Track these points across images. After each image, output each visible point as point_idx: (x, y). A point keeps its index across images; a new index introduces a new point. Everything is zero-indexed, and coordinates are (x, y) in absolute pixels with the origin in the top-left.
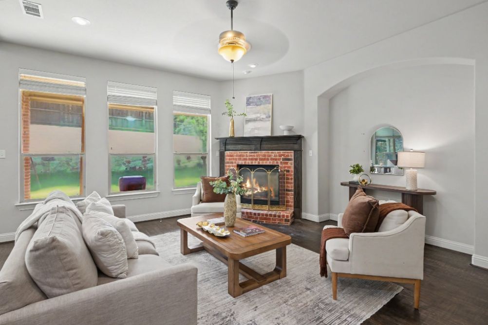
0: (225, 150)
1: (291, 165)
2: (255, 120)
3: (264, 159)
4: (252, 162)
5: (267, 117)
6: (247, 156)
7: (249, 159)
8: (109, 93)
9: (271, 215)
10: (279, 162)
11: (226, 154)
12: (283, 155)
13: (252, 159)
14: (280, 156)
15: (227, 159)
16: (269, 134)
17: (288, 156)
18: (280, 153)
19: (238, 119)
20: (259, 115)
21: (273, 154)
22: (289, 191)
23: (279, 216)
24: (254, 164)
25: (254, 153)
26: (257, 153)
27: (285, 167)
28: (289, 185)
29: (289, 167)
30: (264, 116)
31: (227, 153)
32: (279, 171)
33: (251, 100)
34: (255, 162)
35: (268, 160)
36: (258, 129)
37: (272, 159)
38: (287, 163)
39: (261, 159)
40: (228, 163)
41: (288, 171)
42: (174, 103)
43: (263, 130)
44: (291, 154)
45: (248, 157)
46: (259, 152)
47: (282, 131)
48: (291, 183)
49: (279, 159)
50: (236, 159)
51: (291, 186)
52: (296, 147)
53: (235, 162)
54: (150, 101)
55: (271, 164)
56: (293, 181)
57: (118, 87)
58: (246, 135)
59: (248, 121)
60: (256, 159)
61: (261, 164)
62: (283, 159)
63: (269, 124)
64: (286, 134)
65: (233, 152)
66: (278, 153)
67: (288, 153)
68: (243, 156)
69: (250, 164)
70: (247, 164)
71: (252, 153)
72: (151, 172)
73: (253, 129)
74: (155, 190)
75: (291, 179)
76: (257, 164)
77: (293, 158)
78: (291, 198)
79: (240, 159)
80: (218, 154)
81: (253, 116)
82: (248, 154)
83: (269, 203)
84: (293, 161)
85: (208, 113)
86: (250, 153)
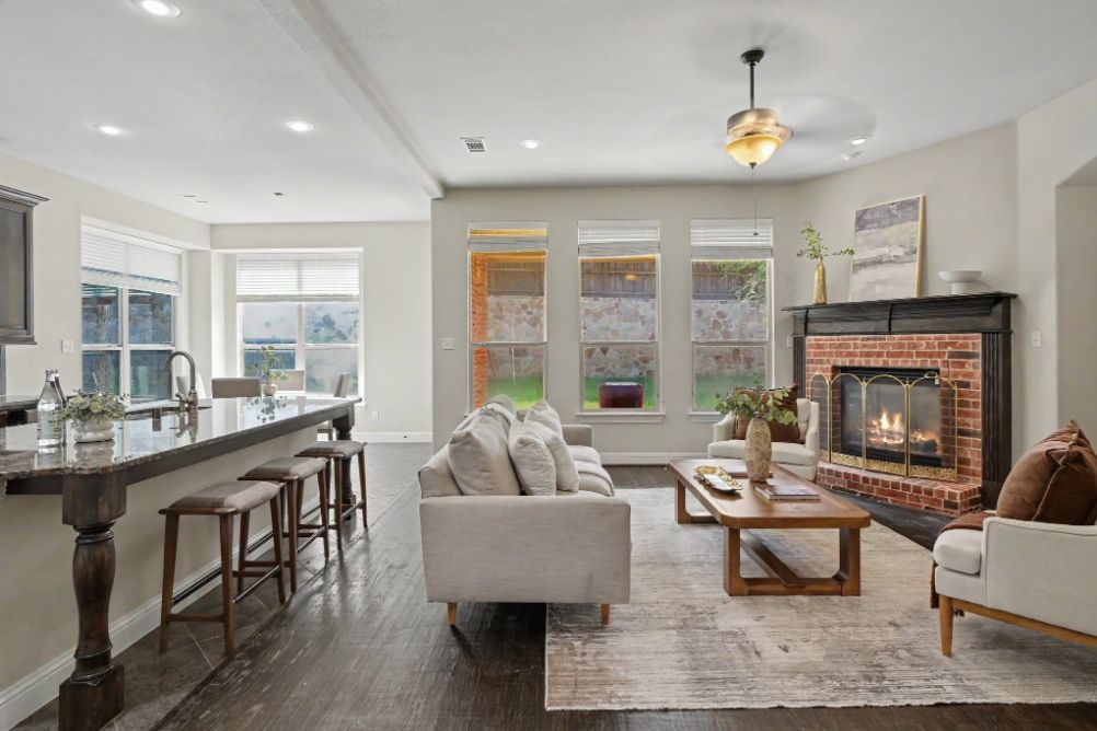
0: (806, 333)
1: (974, 370)
2: (877, 262)
3: (900, 355)
4: (867, 361)
5: (907, 253)
6: (856, 346)
7: (862, 354)
8: (580, 241)
9: (906, 487)
10: (939, 360)
11: (807, 343)
12: (952, 344)
13: (868, 355)
14: (946, 345)
15: (810, 353)
16: (912, 293)
17: (965, 346)
19: (835, 264)
20: (886, 250)
21: (924, 343)
22: (967, 433)
23: (929, 492)
24: (872, 365)
25: (874, 339)
26: (880, 339)
27: (956, 375)
28: (970, 421)
29: (970, 375)
30: (900, 252)
31: (810, 340)
32: (937, 382)
33: (867, 217)
34: (876, 361)
35: (910, 355)
36: (884, 283)
37: (918, 354)
38: (962, 365)
39: (890, 355)
40: (812, 362)
41: (967, 385)
42: (693, 244)
43: (901, 284)
44: (975, 342)
45: (860, 348)
46: (886, 337)
47: (946, 284)
48: (974, 415)
49: (939, 355)
50: (830, 354)
51: (975, 423)
52: (991, 322)
53: (828, 362)
54: (646, 246)
55: (918, 366)
56: (980, 410)
57: (594, 228)
58: (855, 296)
59: (863, 265)
60: (879, 355)
61: (891, 365)
62: (952, 355)
63: (913, 269)
64: (956, 290)
66: (936, 339)
67: (965, 338)
68: (848, 346)
69: (863, 364)
70: (856, 364)
71: (868, 339)
72: (648, 377)
73: (871, 285)
74: (658, 411)
75: (975, 405)
76: (880, 365)
77: (979, 350)
78: (973, 452)
79: (839, 354)
80: (789, 342)
81: (873, 254)
82: (859, 342)
83: (908, 460)
84: (979, 361)
85: (766, 256)
86: (862, 340)
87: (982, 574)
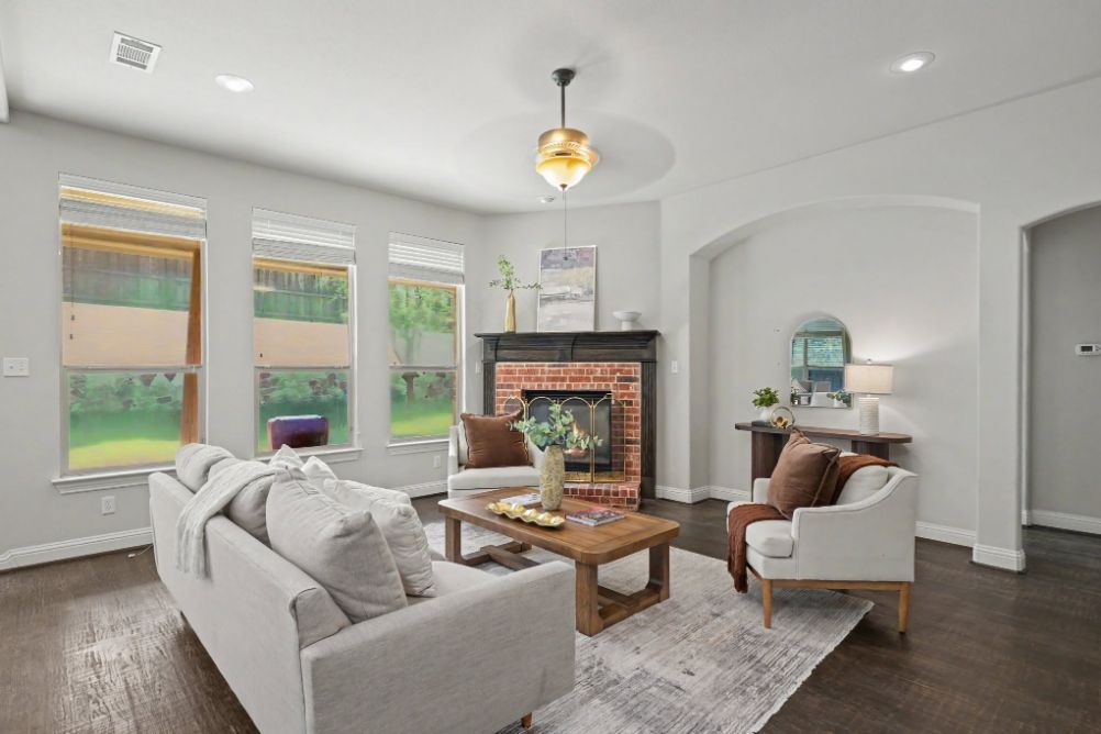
0: (497, 360)
1: (636, 388)
2: (560, 298)
3: (580, 379)
4: (553, 386)
5: (585, 293)
6: (543, 372)
7: (549, 379)
8: (256, 234)
9: (599, 492)
10: (611, 384)
11: (497, 369)
12: (620, 371)
13: (554, 379)
14: (613, 372)
15: (499, 378)
16: (589, 328)
17: (629, 372)
18: (613, 366)
19: (523, 296)
20: (568, 289)
21: (599, 369)
22: (629, 442)
23: (616, 494)
24: (558, 389)
25: (559, 366)
26: (563, 366)
27: (623, 395)
28: (632, 431)
29: (633, 395)
30: (579, 291)
31: (499, 366)
32: (613, 402)
33: (551, 258)
34: (560, 386)
35: (588, 379)
36: (566, 317)
37: (595, 379)
38: (627, 387)
39: (572, 379)
40: (502, 386)
41: (630, 403)
42: (391, 259)
43: (579, 320)
44: (635, 368)
45: (545, 373)
46: (569, 364)
47: (617, 321)
48: (635, 427)
49: (611, 379)
50: (519, 379)
51: (636, 434)
52: (646, 354)
53: (518, 386)
54: (341, 253)
55: (595, 388)
56: (639, 423)
57: (273, 222)
58: (542, 328)
59: (548, 300)
60: (563, 380)
61: (573, 389)
62: (620, 379)
63: (589, 308)
64: (625, 327)
65: (514, 364)
66: (609, 366)
67: (628, 366)
68: (535, 372)
69: (550, 389)
70: (544, 388)
71: (554, 366)
72: (341, 405)
73: (556, 319)
74: (350, 446)
75: (636, 418)
76: (565, 388)
77: (639, 376)
78: (635, 458)
79: (529, 379)
80: (478, 368)
81: (557, 290)
82: (546, 368)
83: (592, 468)
84: (639, 384)
85: (457, 282)
86: (549, 366)
87: (794, 556)
